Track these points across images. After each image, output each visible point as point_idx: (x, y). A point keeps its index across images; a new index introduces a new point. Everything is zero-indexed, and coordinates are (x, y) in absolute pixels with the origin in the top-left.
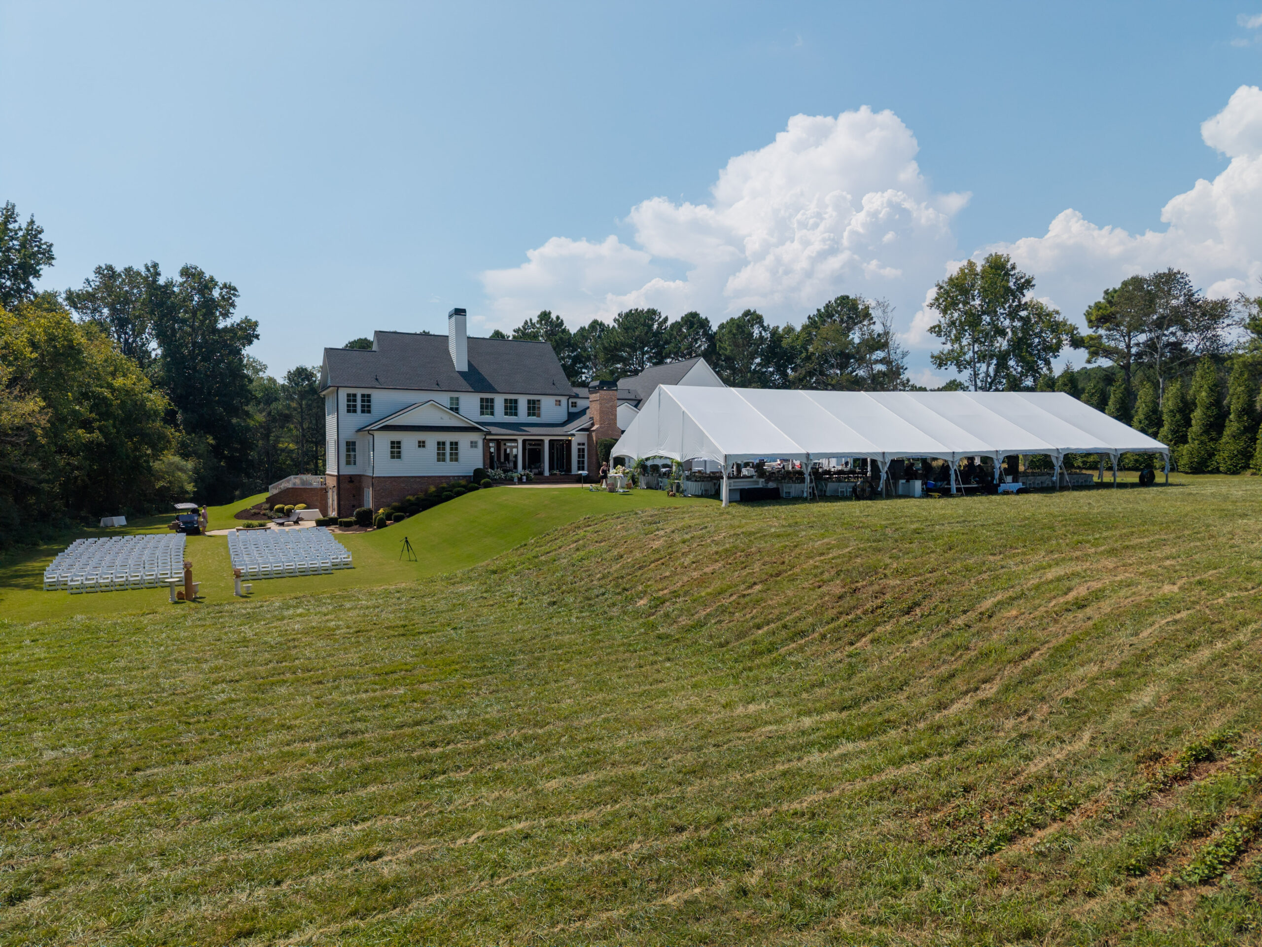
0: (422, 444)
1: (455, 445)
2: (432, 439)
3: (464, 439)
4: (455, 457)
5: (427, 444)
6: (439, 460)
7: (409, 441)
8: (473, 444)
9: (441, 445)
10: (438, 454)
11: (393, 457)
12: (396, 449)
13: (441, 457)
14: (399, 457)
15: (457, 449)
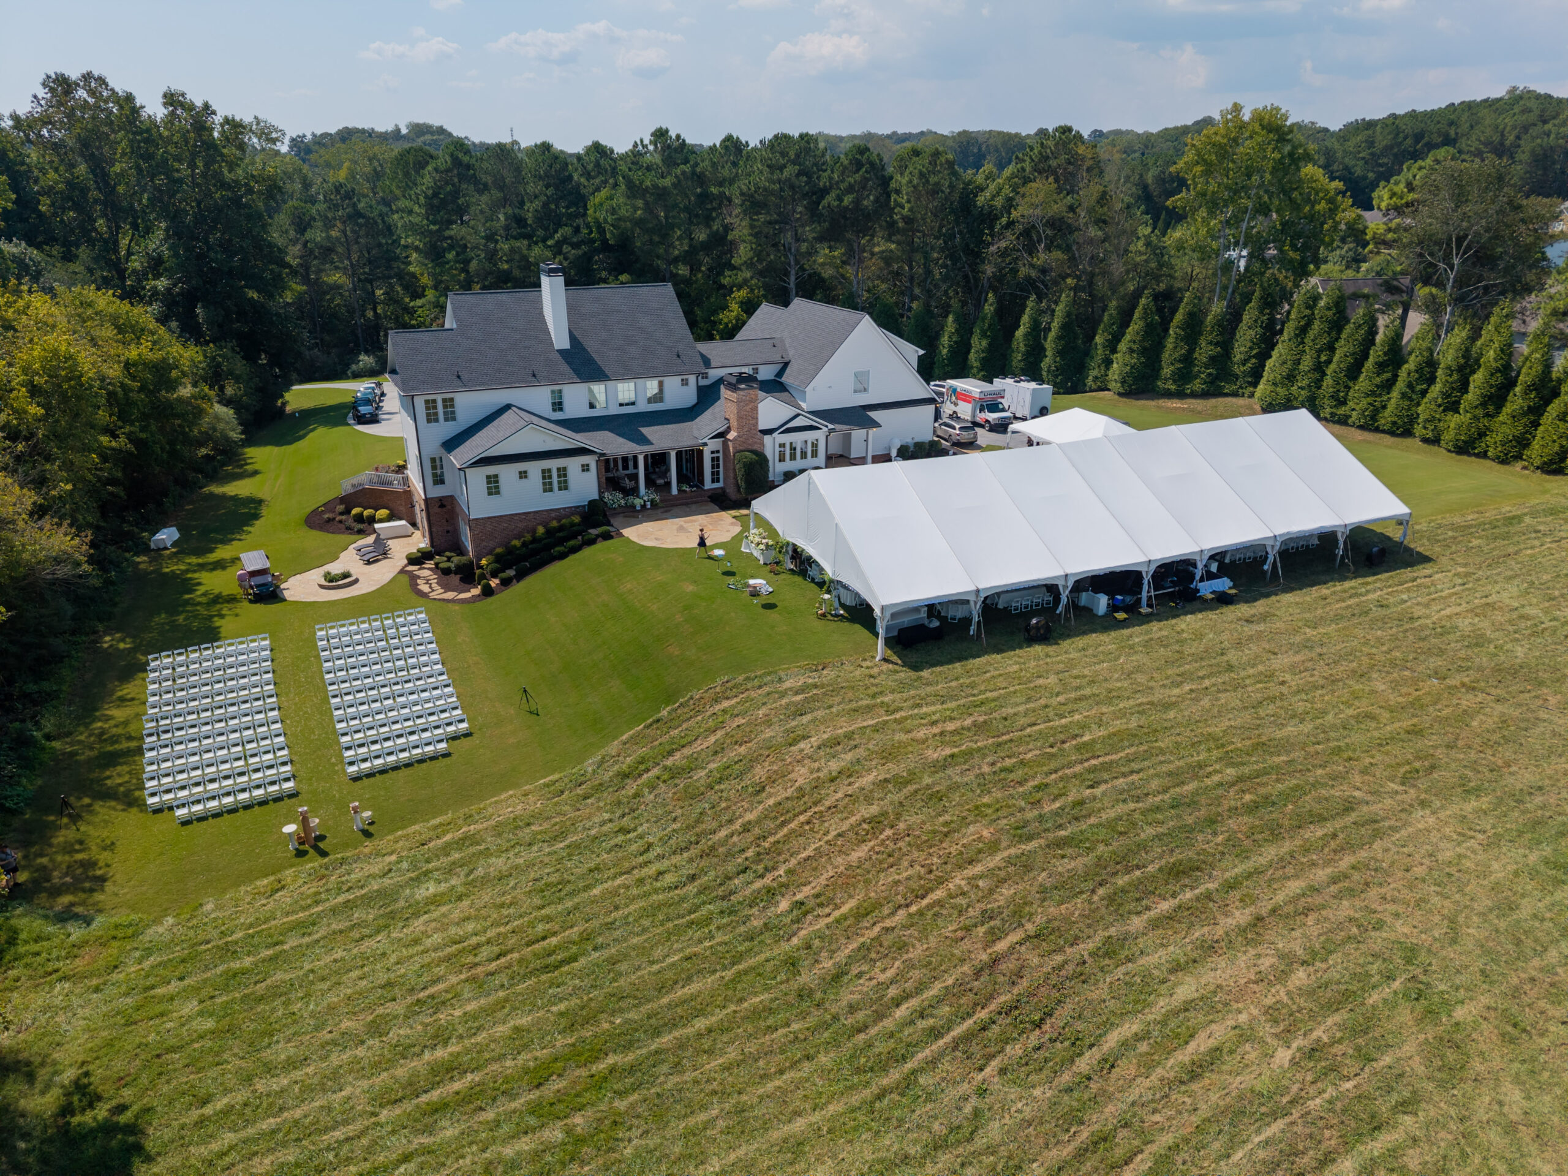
0: (523, 475)
1: (563, 472)
2: (535, 468)
3: (573, 464)
4: (564, 486)
5: (530, 474)
6: (545, 491)
7: (507, 473)
8: (585, 468)
9: (546, 474)
10: (544, 484)
11: (490, 494)
12: (493, 486)
13: (548, 488)
14: (498, 493)
15: (565, 475)
